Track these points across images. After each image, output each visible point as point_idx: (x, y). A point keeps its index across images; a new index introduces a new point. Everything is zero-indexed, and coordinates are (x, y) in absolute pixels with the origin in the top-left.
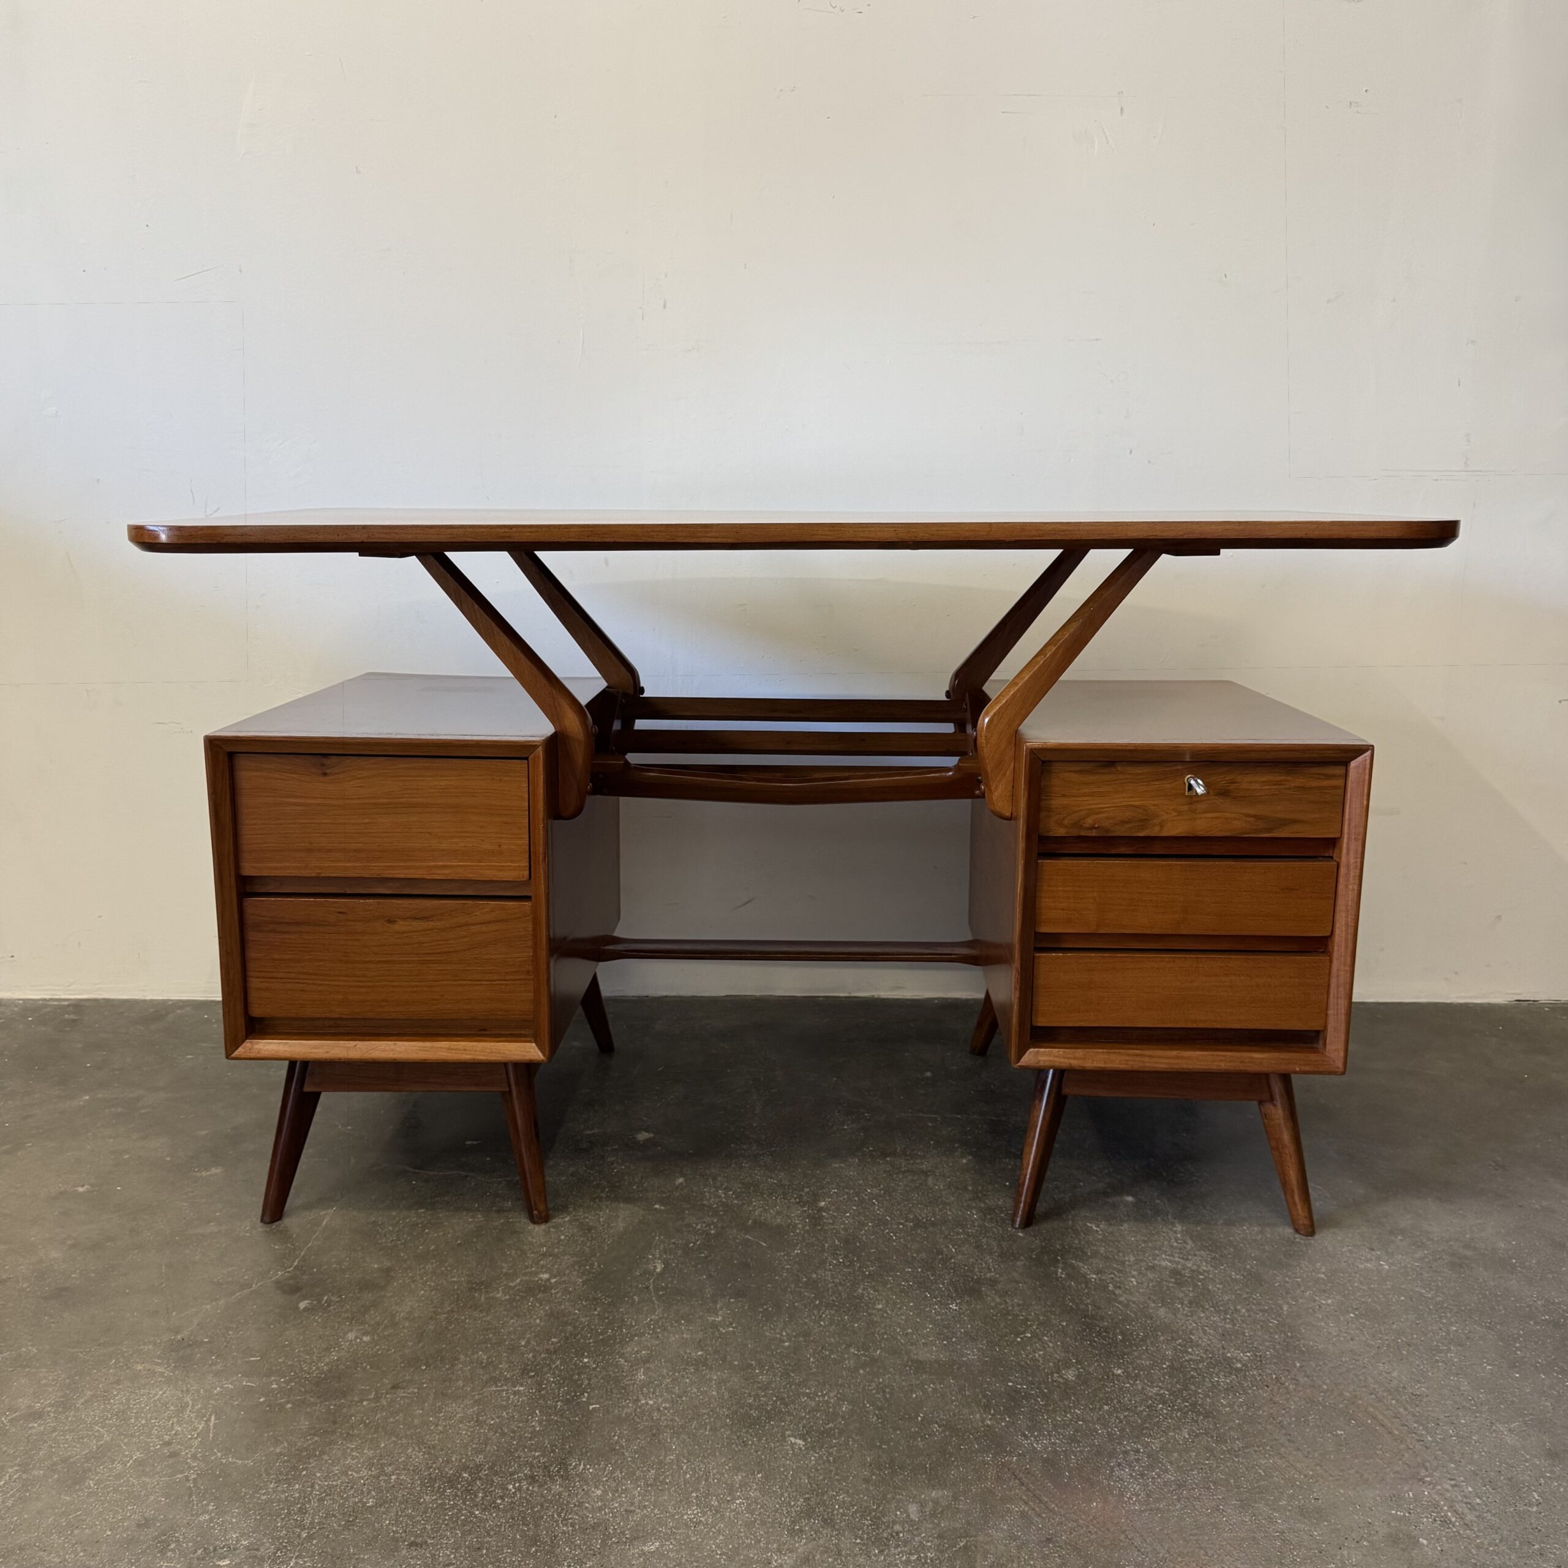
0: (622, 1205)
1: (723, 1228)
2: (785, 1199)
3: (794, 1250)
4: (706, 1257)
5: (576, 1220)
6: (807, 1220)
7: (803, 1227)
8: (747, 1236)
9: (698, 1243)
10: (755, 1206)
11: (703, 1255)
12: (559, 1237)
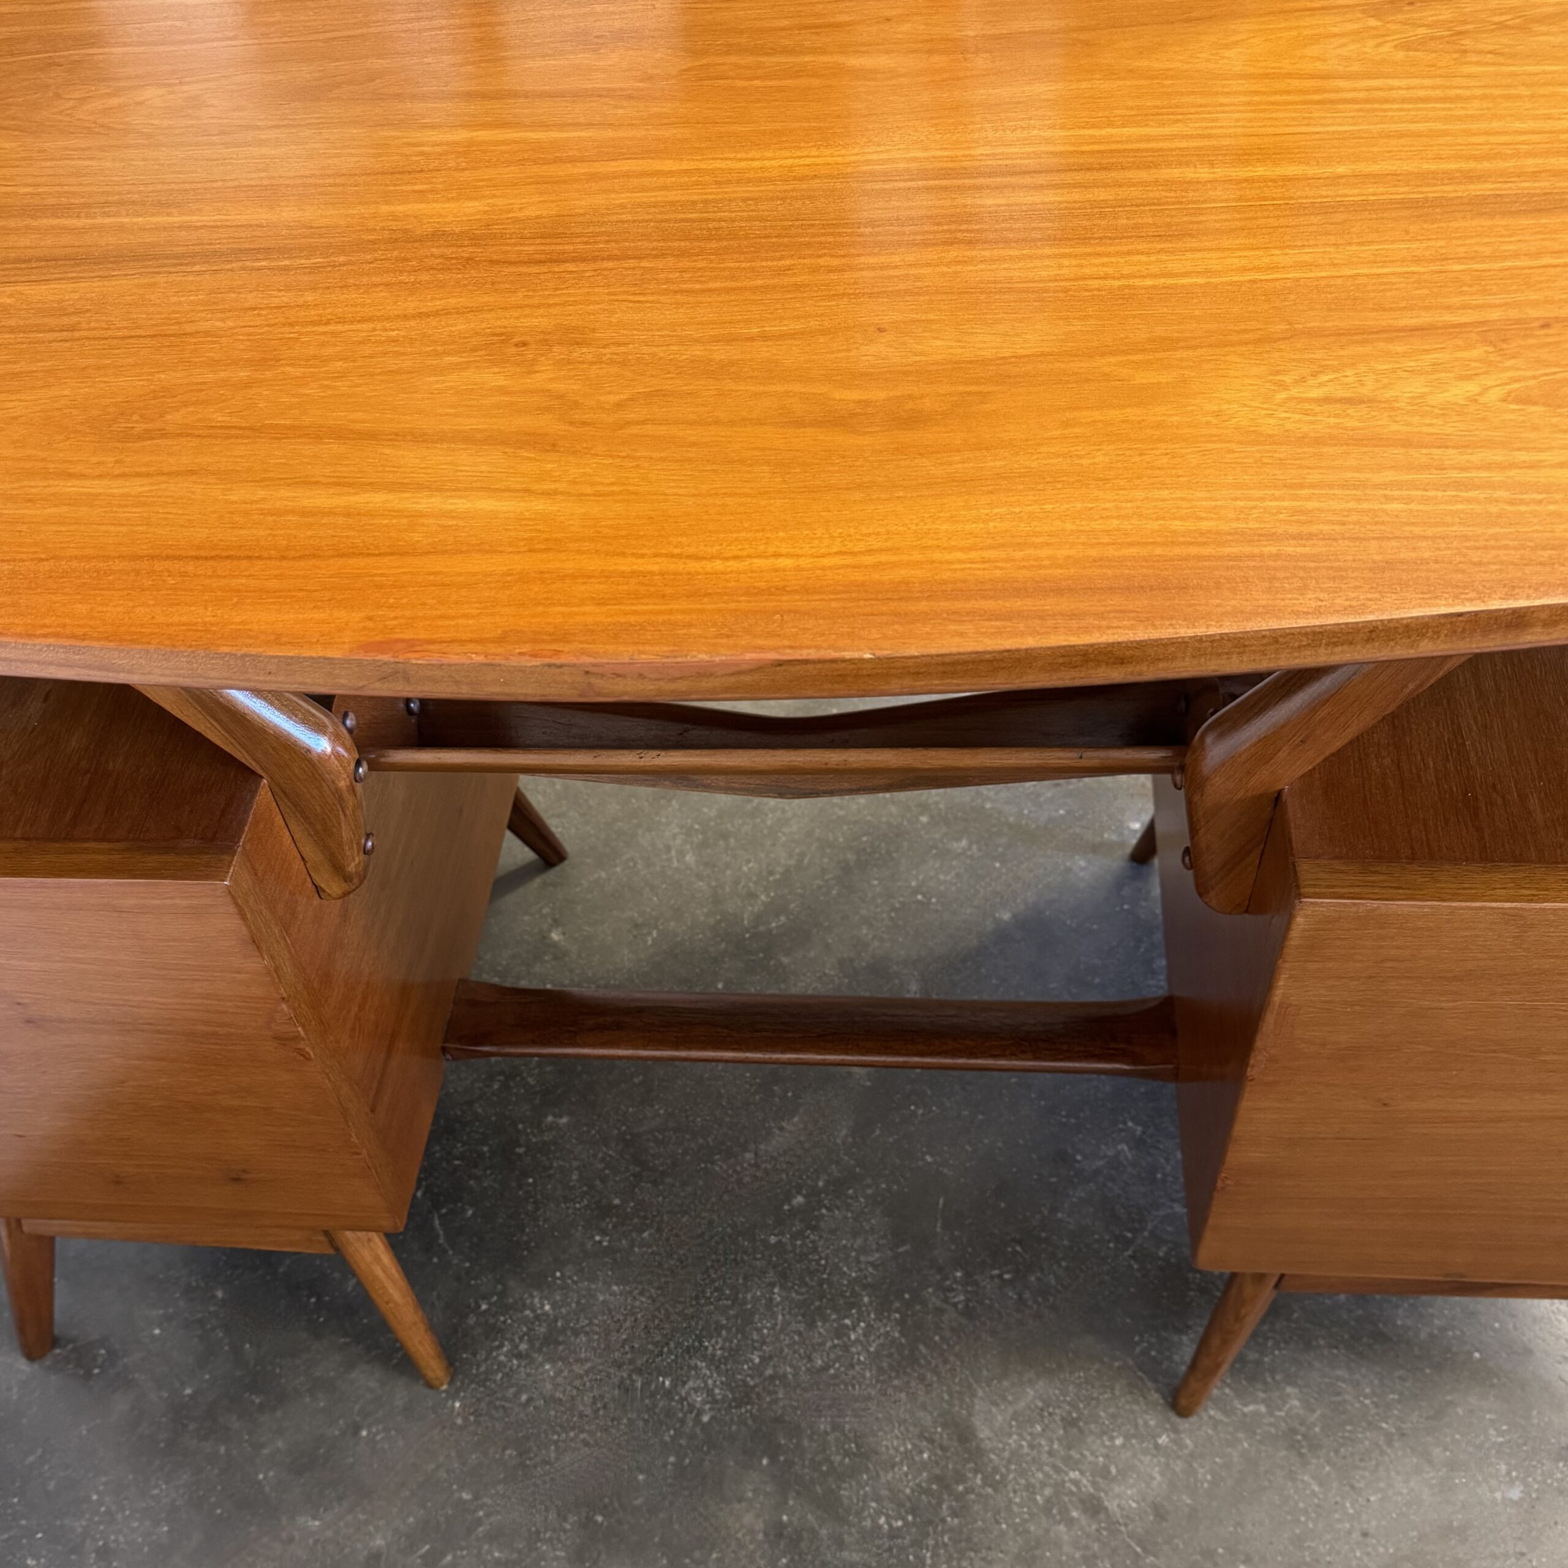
0: (983, 1433)
1: (940, 1270)
2: (815, 1249)
3: (930, 1163)
4: (1019, 1242)
5: (1067, 1460)
6: (851, 1192)
7: (869, 1186)
8: (938, 1230)
9: (996, 1272)
10: (861, 1270)
11: (1018, 1248)
12: (1124, 1446)
